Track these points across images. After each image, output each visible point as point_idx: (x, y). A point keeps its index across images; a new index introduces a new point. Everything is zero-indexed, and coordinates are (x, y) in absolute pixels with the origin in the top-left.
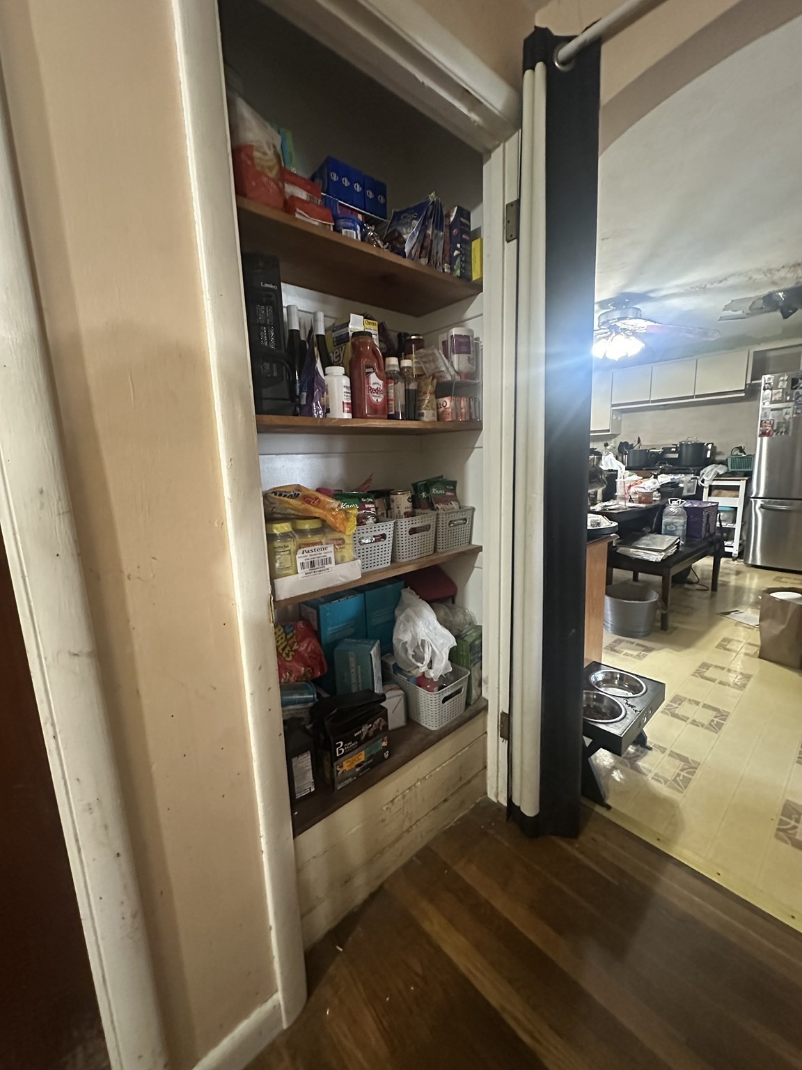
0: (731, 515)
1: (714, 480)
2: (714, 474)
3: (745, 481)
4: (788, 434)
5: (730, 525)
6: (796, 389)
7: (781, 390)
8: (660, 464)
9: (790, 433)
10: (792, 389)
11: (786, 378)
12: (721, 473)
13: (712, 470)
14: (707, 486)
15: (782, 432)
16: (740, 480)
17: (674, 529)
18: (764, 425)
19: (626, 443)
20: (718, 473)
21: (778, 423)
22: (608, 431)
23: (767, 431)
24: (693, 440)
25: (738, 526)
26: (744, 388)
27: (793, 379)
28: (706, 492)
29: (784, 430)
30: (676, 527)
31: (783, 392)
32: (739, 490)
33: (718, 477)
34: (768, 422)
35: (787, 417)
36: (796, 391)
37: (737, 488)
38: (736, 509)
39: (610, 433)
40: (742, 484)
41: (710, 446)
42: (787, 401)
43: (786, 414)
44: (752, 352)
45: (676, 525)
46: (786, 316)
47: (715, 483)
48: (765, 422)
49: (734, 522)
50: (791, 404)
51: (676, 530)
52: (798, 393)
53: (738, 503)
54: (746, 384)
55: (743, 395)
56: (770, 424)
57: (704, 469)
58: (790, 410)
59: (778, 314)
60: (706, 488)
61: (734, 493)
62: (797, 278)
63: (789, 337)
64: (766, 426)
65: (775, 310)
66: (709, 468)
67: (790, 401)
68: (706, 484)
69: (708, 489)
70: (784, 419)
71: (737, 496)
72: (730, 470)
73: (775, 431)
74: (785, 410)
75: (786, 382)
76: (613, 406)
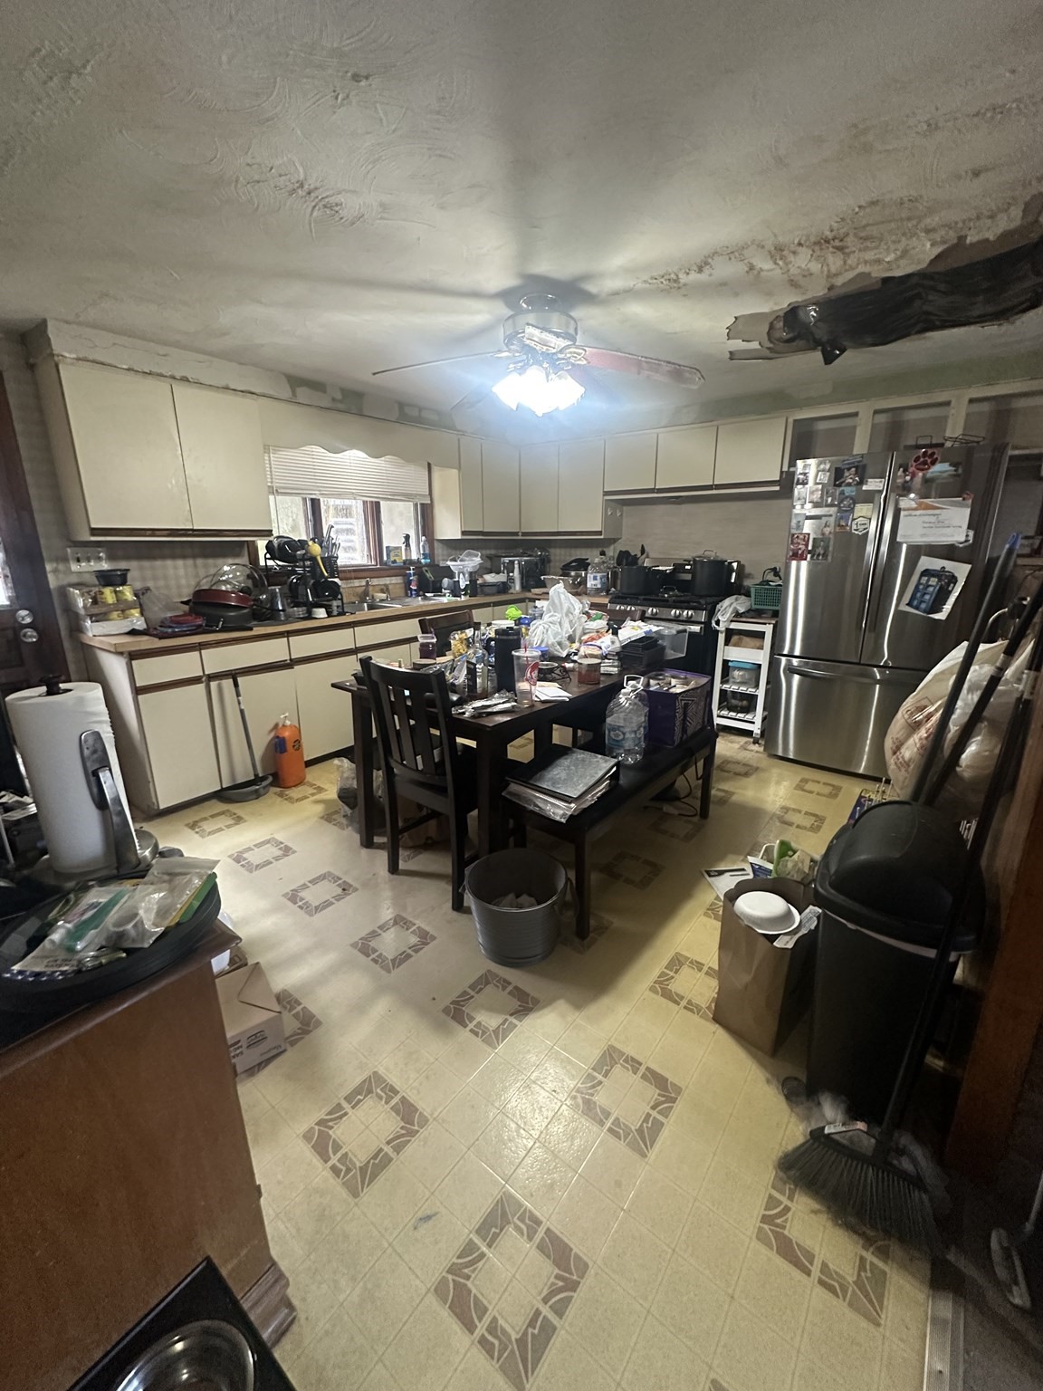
0: (753, 675)
1: (732, 621)
2: (732, 613)
3: (772, 626)
4: (826, 559)
5: (751, 691)
6: (840, 485)
7: (820, 486)
8: (666, 591)
9: (830, 558)
10: (835, 485)
11: (828, 466)
12: (742, 610)
13: (730, 606)
14: (724, 629)
15: (819, 555)
16: (765, 624)
17: (621, 737)
18: (795, 541)
19: (627, 552)
20: (737, 612)
21: (814, 539)
22: (599, 533)
23: (800, 552)
24: (712, 556)
25: (761, 693)
26: (778, 479)
27: (836, 469)
28: (721, 638)
29: (822, 552)
30: (624, 734)
31: (822, 490)
32: (764, 638)
33: (738, 616)
34: (801, 537)
35: (827, 530)
36: (841, 489)
37: (761, 635)
38: (760, 665)
39: (602, 537)
40: (768, 630)
41: (735, 565)
42: (827, 506)
43: (826, 526)
44: (791, 420)
45: (625, 730)
46: (829, 359)
47: (733, 626)
48: (798, 537)
49: (757, 686)
50: (833, 510)
51: (623, 739)
52: (842, 493)
53: (761, 657)
54: (782, 472)
55: (777, 488)
56: (804, 540)
57: (721, 604)
58: (832, 520)
59: (817, 356)
60: (722, 633)
61: (757, 642)
62: (829, 276)
63: (840, 401)
64: (799, 544)
65: (814, 349)
66: (727, 602)
67: (832, 505)
68: (722, 628)
69: (724, 634)
70: (823, 534)
71: (761, 648)
72: (754, 607)
73: (809, 552)
74: (824, 520)
75: (828, 474)
76: (606, 493)
